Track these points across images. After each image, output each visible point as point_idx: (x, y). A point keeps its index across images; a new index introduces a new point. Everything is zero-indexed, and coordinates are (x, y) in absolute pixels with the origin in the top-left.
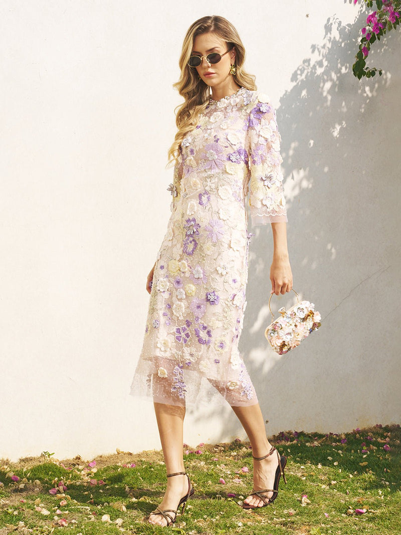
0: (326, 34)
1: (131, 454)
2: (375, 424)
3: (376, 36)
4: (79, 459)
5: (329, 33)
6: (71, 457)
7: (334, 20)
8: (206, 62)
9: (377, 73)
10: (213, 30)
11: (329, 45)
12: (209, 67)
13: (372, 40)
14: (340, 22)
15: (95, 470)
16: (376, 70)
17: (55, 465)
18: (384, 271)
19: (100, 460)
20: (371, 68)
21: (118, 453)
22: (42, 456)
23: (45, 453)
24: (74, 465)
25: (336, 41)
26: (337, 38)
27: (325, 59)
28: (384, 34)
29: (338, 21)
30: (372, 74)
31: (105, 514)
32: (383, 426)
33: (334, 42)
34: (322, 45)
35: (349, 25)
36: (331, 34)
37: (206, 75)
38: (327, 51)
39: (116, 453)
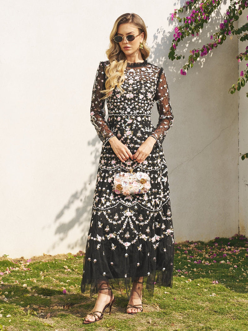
0: (154, 40)
1: (51, 256)
2: (185, 241)
3: (181, 39)
4: (23, 258)
5: (156, 39)
6: (19, 257)
7: (161, 30)
8: (126, 40)
9: (182, 57)
10: (131, 22)
11: (155, 46)
12: (127, 43)
13: (179, 41)
14: (165, 31)
15: (28, 264)
16: (181, 56)
17: (9, 261)
18: (190, 160)
19: (34, 259)
20: (179, 55)
21: (44, 255)
22: (3, 256)
23: (5, 255)
24: (19, 261)
25: (159, 44)
26: (160, 43)
27: (153, 54)
28: (184, 37)
29: (163, 30)
30: (179, 58)
31: (25, 283)
32: (190, 241)
33: (158, 45)
34: (152, 47)
35: (169, 32)
36: (157, 40)
37: (126, 48)
38: (154, 50)
39: (43, 255)
